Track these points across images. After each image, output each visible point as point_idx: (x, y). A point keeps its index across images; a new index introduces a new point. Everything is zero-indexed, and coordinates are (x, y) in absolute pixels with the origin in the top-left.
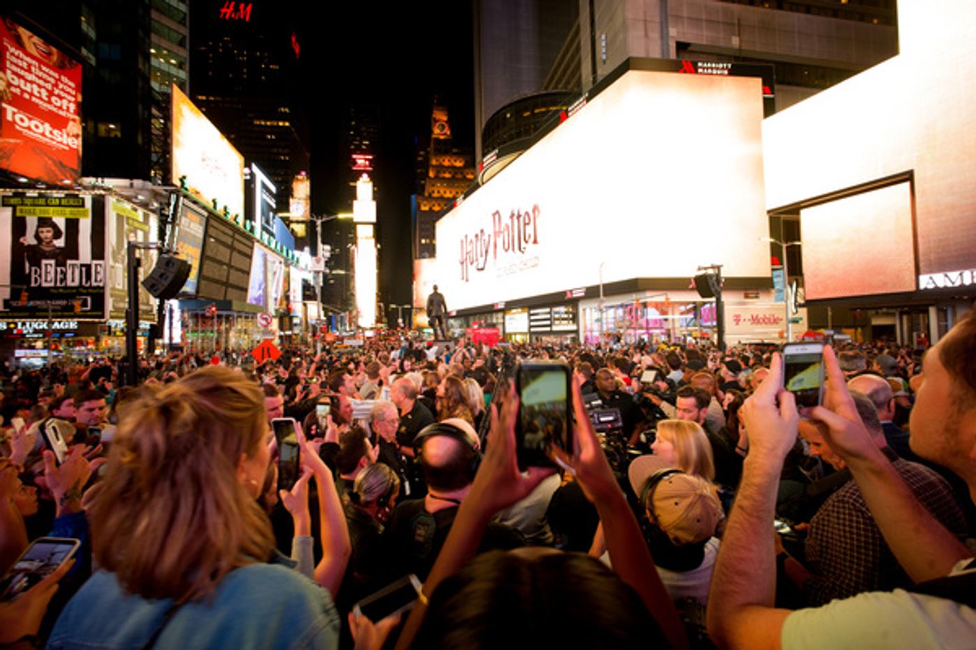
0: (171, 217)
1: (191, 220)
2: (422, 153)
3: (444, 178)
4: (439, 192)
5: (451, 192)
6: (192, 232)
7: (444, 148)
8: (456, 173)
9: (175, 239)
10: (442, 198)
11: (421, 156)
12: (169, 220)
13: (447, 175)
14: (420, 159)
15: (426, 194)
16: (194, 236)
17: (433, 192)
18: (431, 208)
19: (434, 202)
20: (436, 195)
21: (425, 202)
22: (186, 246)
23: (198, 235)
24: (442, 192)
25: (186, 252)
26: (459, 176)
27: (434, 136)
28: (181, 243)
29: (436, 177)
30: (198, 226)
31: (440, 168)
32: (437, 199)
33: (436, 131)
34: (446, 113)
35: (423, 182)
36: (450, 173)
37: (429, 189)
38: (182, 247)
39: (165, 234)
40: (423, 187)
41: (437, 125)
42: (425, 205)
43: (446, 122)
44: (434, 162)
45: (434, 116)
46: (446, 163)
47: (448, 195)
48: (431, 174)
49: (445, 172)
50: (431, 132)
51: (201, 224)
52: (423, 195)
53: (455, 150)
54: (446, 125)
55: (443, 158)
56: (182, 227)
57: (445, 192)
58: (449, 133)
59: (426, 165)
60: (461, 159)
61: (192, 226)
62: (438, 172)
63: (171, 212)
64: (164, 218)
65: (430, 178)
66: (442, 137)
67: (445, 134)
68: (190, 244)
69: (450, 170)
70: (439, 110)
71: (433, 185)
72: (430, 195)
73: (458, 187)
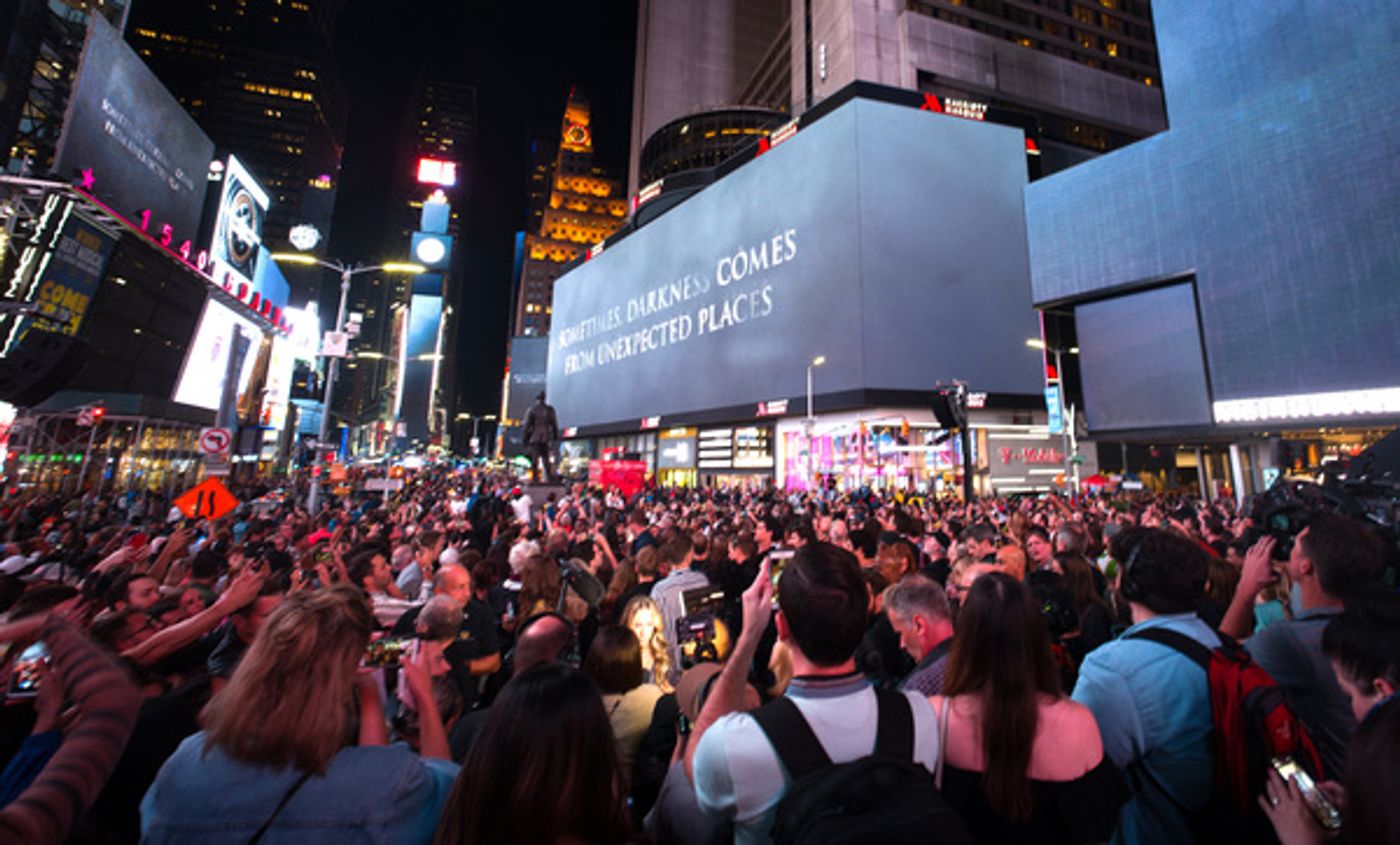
0: (39, 233)
1: (81, 244)
2: (541, 168)
3: (575, 212)
4: (564, 232)
5: (584, 234)
6: (79, 265)
7: (578, 165)
8: (595, 205)
9: (38, 277)
10: (568, 242)
11: (540, 173)
12: (34, 239)
13: (581, 207)
14: (537, 177)
15: (543, 234)
16: (83, 273)
17: (555, 231)
18: (547, 256)
19: (553, 248)
20: (558, 236)
21: (539, 246)
22: (60, 288)
23: (90, 270)
24: (569, 231)
25: (57, 300)
26: (600, 210)
27: (564, 146)
28: (50, 284)
29: (562, 209)
30: (96, 255)
31: (570, 195)
32: (560, 242)
33: (569, 138)
34: (587, 114)
35: (539, 213)
36: (585, 203)
37: (548, 225)
38: (49, 291)
39: (18, 265)
40: (538, 222)
41: (571, 130)
42: (538, 251)
43: (586, 128)
44: (560, 185)
45: (567, 116)
46: (581, 189)
47: (579, 238)
48: (554, 203)
49: (576, 202)
50: (560, 139)
51: (101, 252)
52: (538, 235)
53: (596, 170)
54: (585, 132)
55: (576, 180)
56: (58, 255)
57: (574, 233)
58: (588, 143)
59: (548, 188)
60: (605, 185)
61: (80, 254)
62: (566, 200)
63: (43, 225)
64: (21, 236)
65: (551, 208)
66: (577, 149)
67: (582, 145)
68: (67, 287)
69: (585, 200)
70: (576, 109)
71: (555, 221)
72: (549, 235)
73: (595, 227)
